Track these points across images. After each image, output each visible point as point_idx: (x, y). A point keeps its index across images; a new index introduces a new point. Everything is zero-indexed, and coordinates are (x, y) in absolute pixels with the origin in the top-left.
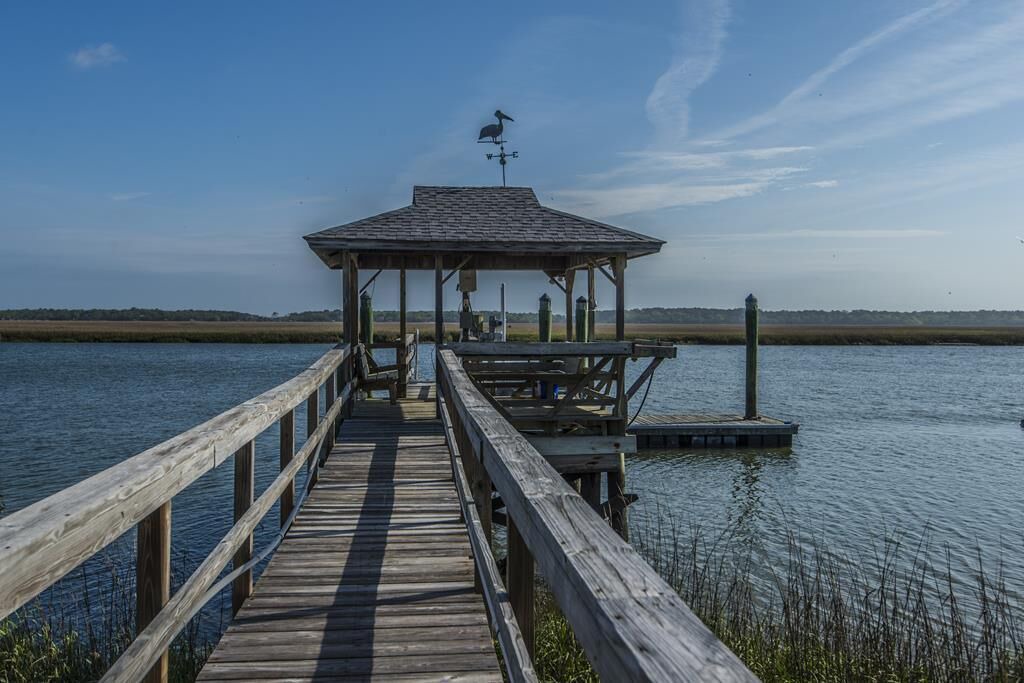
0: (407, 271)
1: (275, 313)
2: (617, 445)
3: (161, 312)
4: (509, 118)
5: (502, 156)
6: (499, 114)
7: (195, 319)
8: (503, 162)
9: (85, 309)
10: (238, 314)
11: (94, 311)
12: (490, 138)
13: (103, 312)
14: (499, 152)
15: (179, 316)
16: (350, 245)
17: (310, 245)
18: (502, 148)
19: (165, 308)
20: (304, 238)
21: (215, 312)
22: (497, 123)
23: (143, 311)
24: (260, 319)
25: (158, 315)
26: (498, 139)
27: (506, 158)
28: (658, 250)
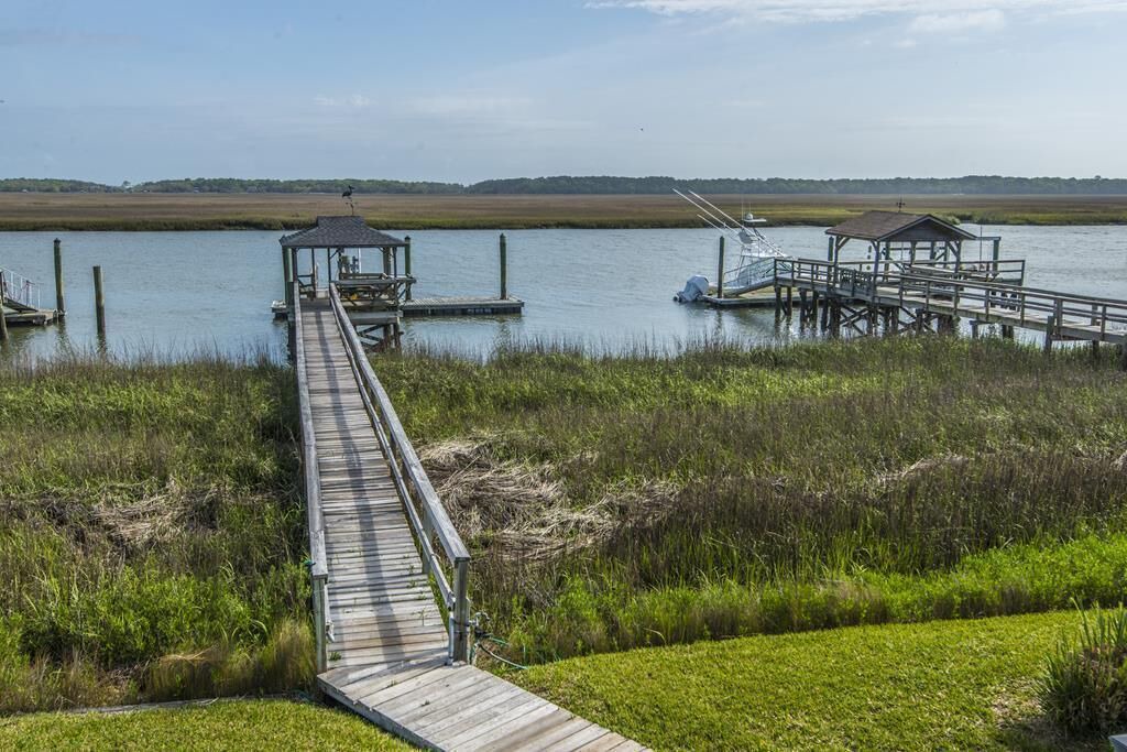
1: (126, 183)
2: (396, 314)
10: (80, 183)
21: (51, 181)
24: (108, 189)
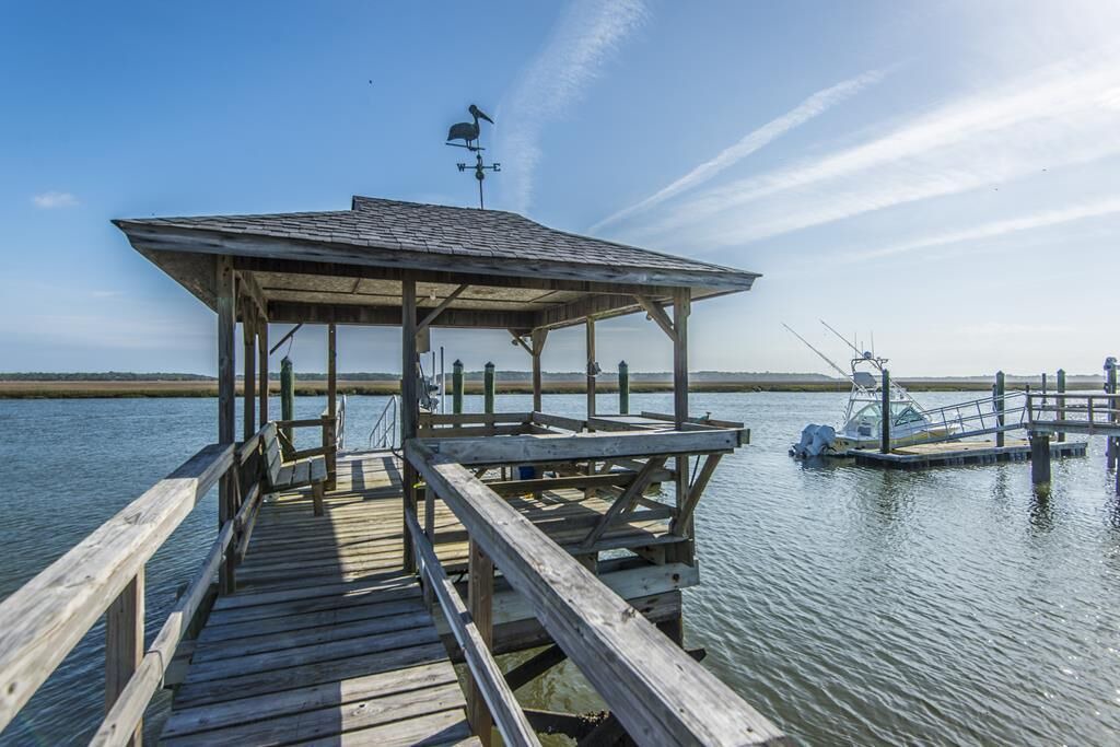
0: (337, 326)
2: (676, 577)
3: (134, 375)
4: (486, 118)
5: (479, 167)
6: (473, 109)
7: (162, 379)
8: (480, 177)
9: (70, 372)
11: (77, 374)
12: (462, 141)
13: (86, 375)
14: (476, 162)
15: (147, 378)
16: (230, 246)
17: (134, 241)
18: (479, 157)
19: (137, 372)
20: (116, 223)
22: (473, 123)
23: (118, 374)
25: (134, 377)
26: (474, 144)
27: (484, 171)
28: (748, 287)
